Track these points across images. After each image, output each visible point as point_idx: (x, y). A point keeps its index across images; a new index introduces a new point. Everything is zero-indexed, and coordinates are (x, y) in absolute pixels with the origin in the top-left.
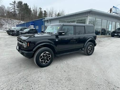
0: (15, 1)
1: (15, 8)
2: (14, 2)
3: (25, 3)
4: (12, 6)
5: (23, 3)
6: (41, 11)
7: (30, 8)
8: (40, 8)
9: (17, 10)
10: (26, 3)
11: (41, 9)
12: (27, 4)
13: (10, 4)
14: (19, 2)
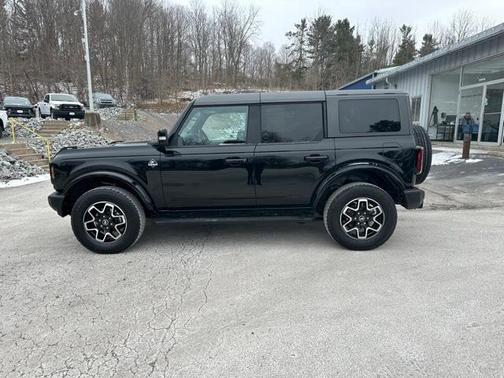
0: (304, 22)
1: (303, 47)
2: (300, 24)
3: (339, 21)
4: (293, 39)
5: (334, 22)
6: (405, 42)
7: (359, 37)
8: (404, 27)
9: (310, 52)
10: (346, 21)
11: (409, 30)
12: (349, 20)
13: (287, 35)
14: (319, 19)
